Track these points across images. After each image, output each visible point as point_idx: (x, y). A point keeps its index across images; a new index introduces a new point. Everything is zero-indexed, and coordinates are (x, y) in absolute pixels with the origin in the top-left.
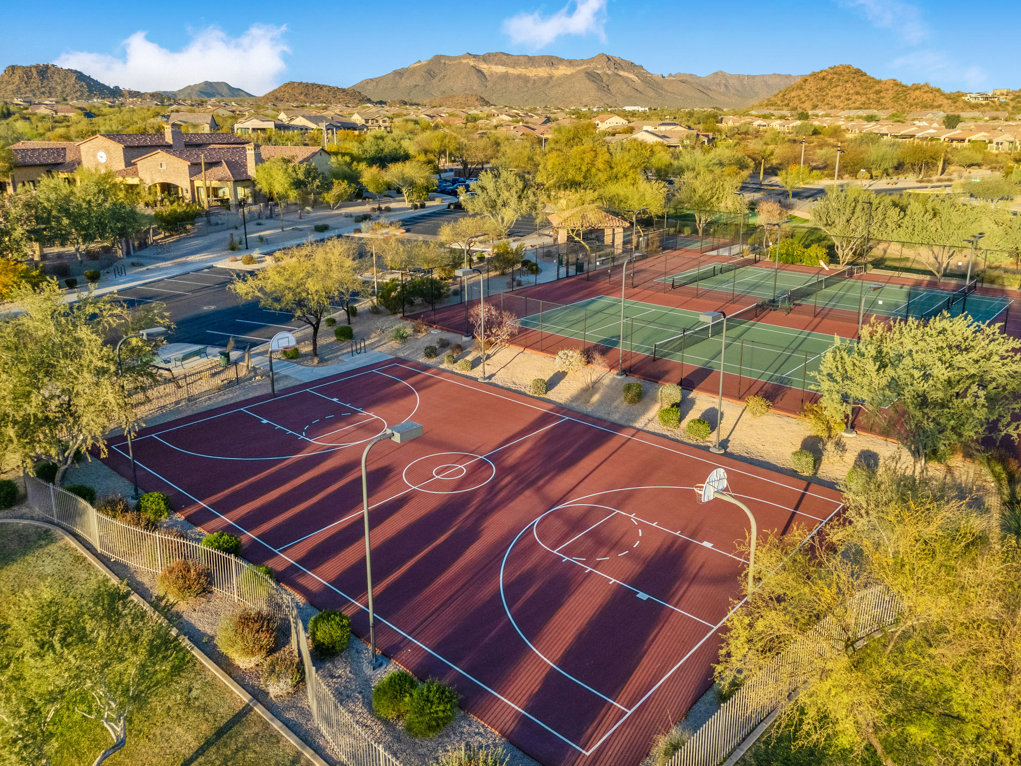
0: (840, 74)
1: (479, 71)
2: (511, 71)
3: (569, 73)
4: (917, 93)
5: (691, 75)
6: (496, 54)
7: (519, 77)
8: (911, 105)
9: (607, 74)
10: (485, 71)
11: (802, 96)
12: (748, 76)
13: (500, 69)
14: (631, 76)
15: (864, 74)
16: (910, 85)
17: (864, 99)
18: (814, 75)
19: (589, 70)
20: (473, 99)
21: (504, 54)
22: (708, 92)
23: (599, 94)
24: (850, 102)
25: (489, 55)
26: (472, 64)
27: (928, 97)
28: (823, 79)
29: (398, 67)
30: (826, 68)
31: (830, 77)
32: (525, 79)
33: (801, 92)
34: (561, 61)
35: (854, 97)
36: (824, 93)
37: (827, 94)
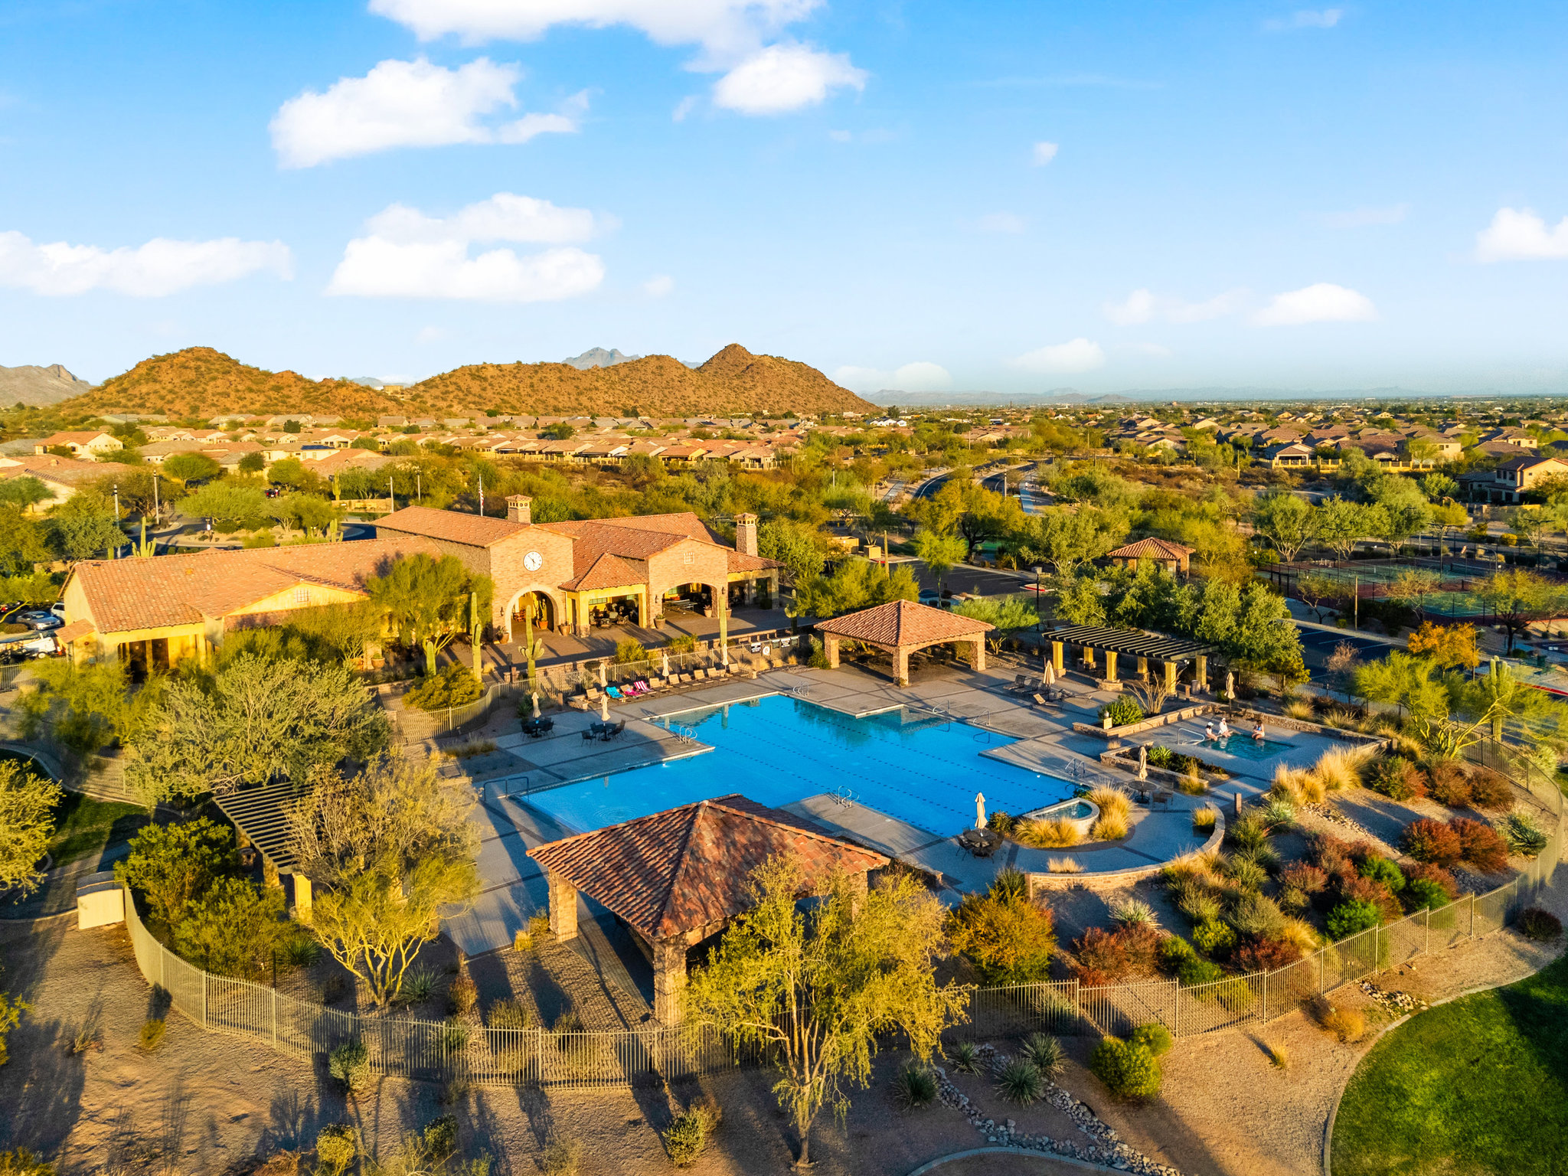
0: (206, 361)
4: (343, 391)
16: (319, 380)
17: (262, 398)
24: (246, 403)
27: (360, 397)
28: (184, 367)
30: (176, 351)
31: (192, 364)
33: (158, 386)
35: (249, 395)
36: (199, 389)
37: (205, 390)
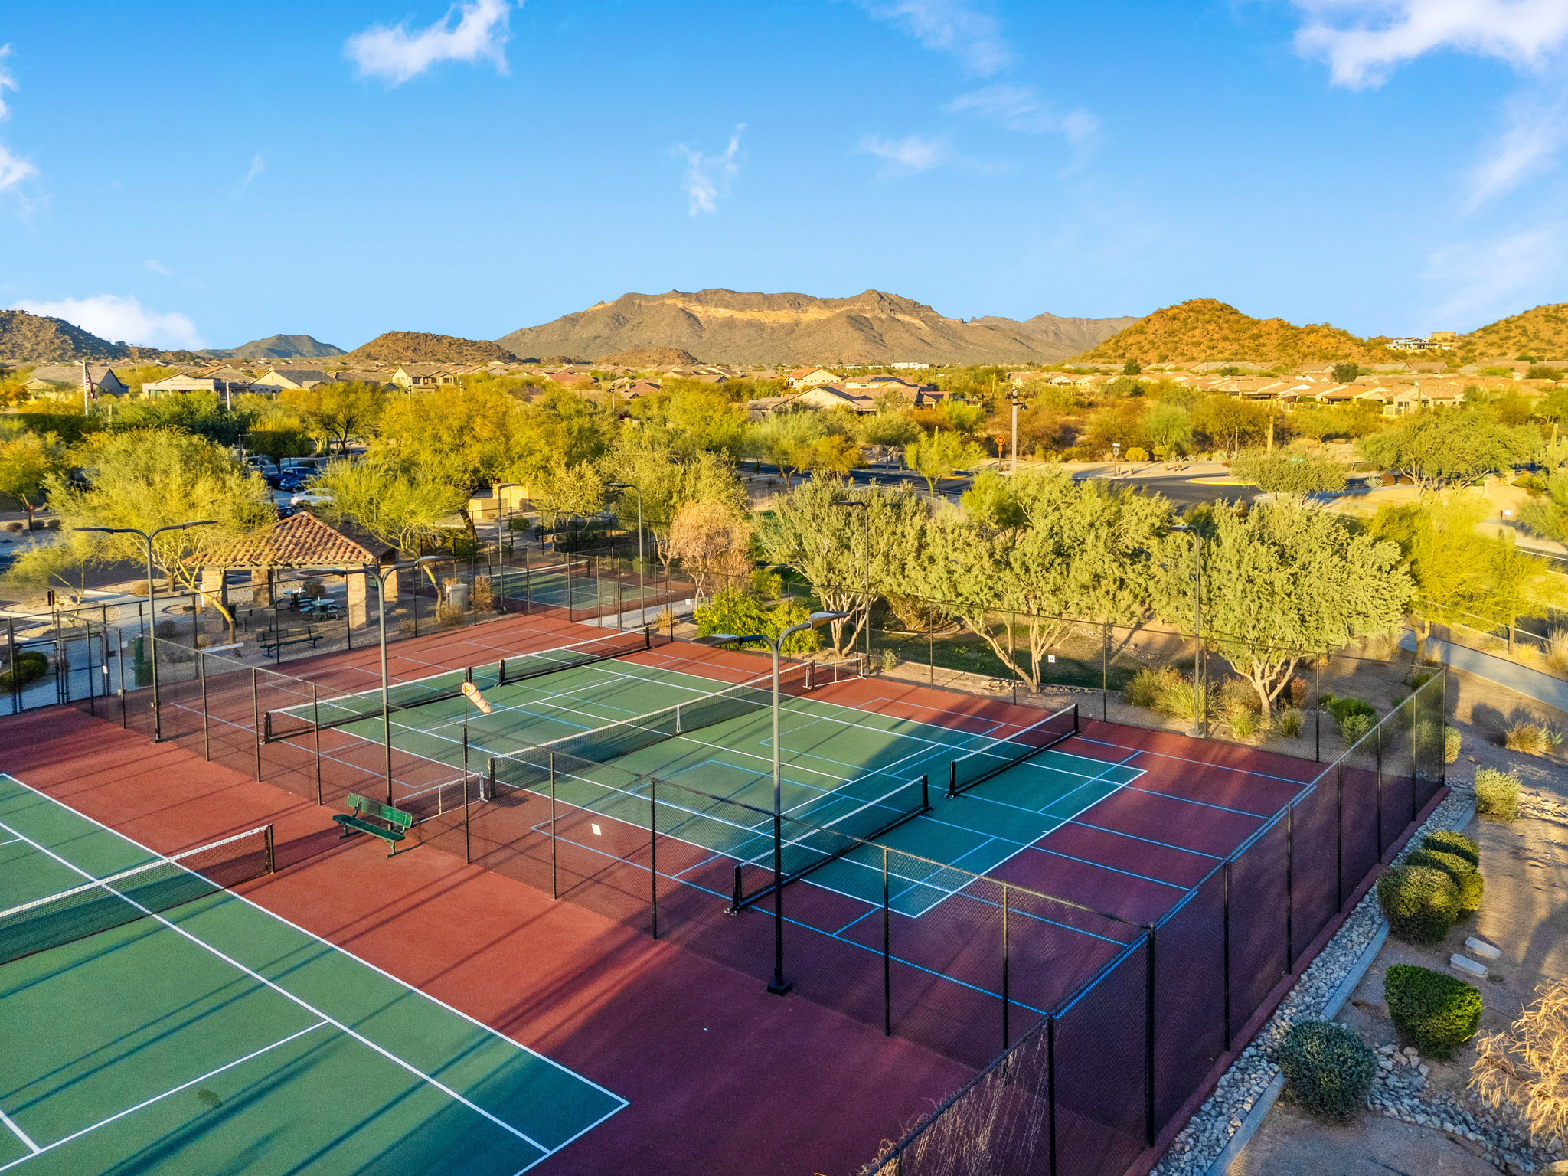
0: (1199, 312)
1: (691, 316)
2: (738, 315)
3: (823, 317)
4: (1313, 337)
5: (1004, 319)
6: (716, 292)
7: (750, 324)
8: (1305, 356)
9: (880, 319)
10: (699, 316)
11: (1145, 343)
12: (1088, 320)
13: (722, 313)
14: (916, 321)
15: (1234, 312)
16: (1302, 326)
17: (1235, 346)
18: (1161, 313)
19: (853, 314)
20: (674, 355)
21: (727, 291)
22: (1029, 343)
23: (868, 347)
24: (1215, 351)
25: (706, 292)
26: (680, 305)
27: (1328, 343)
28: (1174, 318)
29: (570, 311)
30: (1178, 303)
31: (1183, 315)
32: (760, 327)
33: (1143, 337)
34: (811, 300)
35: (1221, 344)
36: (1176, 339)
37: (1181, 340)
